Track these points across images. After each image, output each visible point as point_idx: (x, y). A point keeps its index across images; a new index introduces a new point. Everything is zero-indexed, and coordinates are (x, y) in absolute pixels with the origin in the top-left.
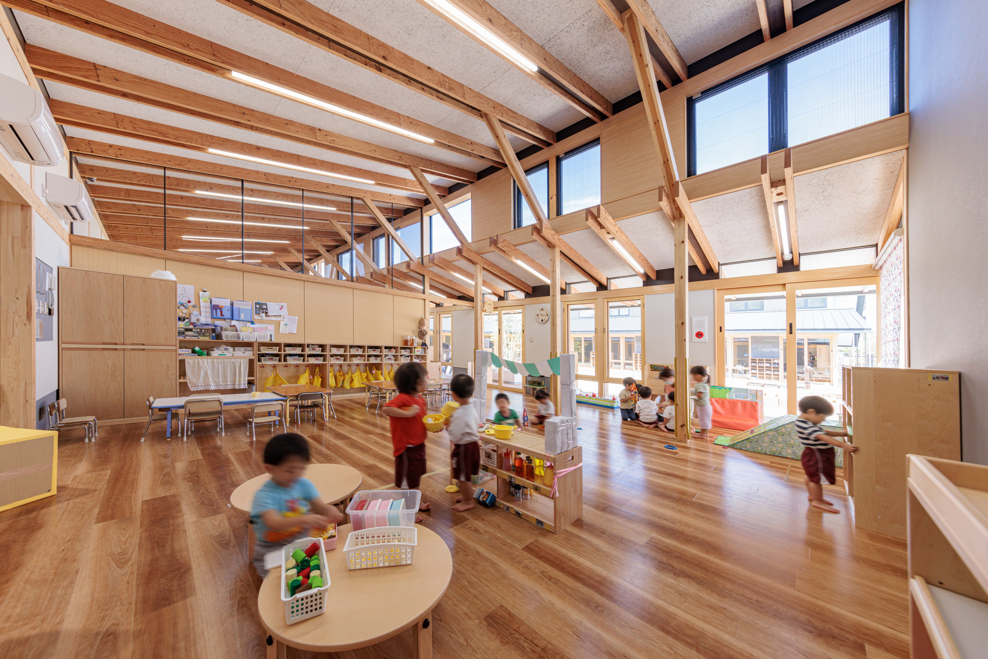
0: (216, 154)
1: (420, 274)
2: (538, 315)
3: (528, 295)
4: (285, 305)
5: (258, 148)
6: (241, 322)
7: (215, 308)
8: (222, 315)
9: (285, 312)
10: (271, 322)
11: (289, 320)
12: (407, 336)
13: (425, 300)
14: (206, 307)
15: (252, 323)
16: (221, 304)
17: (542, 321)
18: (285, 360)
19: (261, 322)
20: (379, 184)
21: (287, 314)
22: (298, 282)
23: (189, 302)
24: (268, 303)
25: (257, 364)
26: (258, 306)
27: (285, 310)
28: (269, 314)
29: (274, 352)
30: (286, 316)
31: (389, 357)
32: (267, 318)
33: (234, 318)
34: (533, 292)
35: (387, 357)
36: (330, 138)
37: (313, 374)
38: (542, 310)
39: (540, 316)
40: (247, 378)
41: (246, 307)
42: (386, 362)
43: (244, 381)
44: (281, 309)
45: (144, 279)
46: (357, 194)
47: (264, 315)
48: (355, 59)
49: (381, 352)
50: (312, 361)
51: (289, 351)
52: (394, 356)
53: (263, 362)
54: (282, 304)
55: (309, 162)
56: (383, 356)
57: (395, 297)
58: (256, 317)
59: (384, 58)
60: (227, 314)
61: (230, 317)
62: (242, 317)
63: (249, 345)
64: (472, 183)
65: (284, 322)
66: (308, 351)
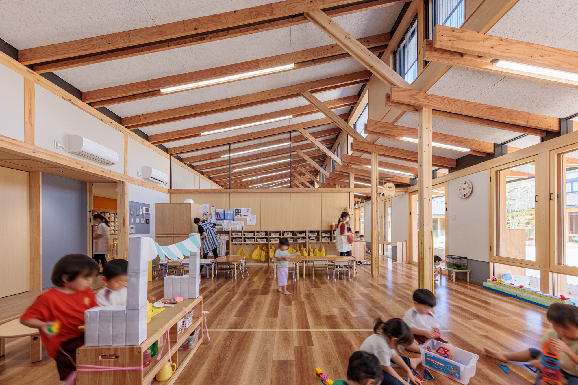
0: (206, 136)
1: (346, 173)
2: (460, 190)
3: (451, 170)
4: (250, 208)
5: (220, 123)
6: (229, 221)
7: (217, 214)
8: (220, 218)
9: (250, 213)
10: (242, 220)
11: (252, 217)
12: (332, 222)
13: (349, 192)
14: (214, 214)
15: (233, 220)
16: (219, 212)
17: (464, 195)
18: (245, 241)
19: (238, 220)
20: (297, 116)
21: (251, 214)
22: (257, 194)
23: (207, 212)
24: (241, 209)
25: (231, 243)
26: (236, 211)
27: (250, 211)
28: (242, 215)
29: (238, 236)
30: (250, 215)
31: (312, 238)
32: (241, 217)
33: (225, 219)
34: (457, 165)
35: (310, 239)
36: (238, 100)
37: (262, 249)
38: (465, 183)
39: (462, 190)
40: (225, 251)
41: (230, 212)
42: (309, 242)
43: (224, 252)
44: (248, 211)
45: (180, 204)
46: (293, 128)
47: (239, 216)
48: (185, 43)
49: (306, 235)
50: (260, 241)
51: (247, 235)
52: (316, 237)
53: (234, 242)
54: (248, 208)
55: (247, 120)
56: (307, 238)
57: (323, 194)
58: (235, 217)
59: (195, 29)
60: (222, 217)
61: (223, 218)
62: (229, 218)
63: (227, 233)
64: (368, 80)
65: (249, 219)
66: (258, 236)
